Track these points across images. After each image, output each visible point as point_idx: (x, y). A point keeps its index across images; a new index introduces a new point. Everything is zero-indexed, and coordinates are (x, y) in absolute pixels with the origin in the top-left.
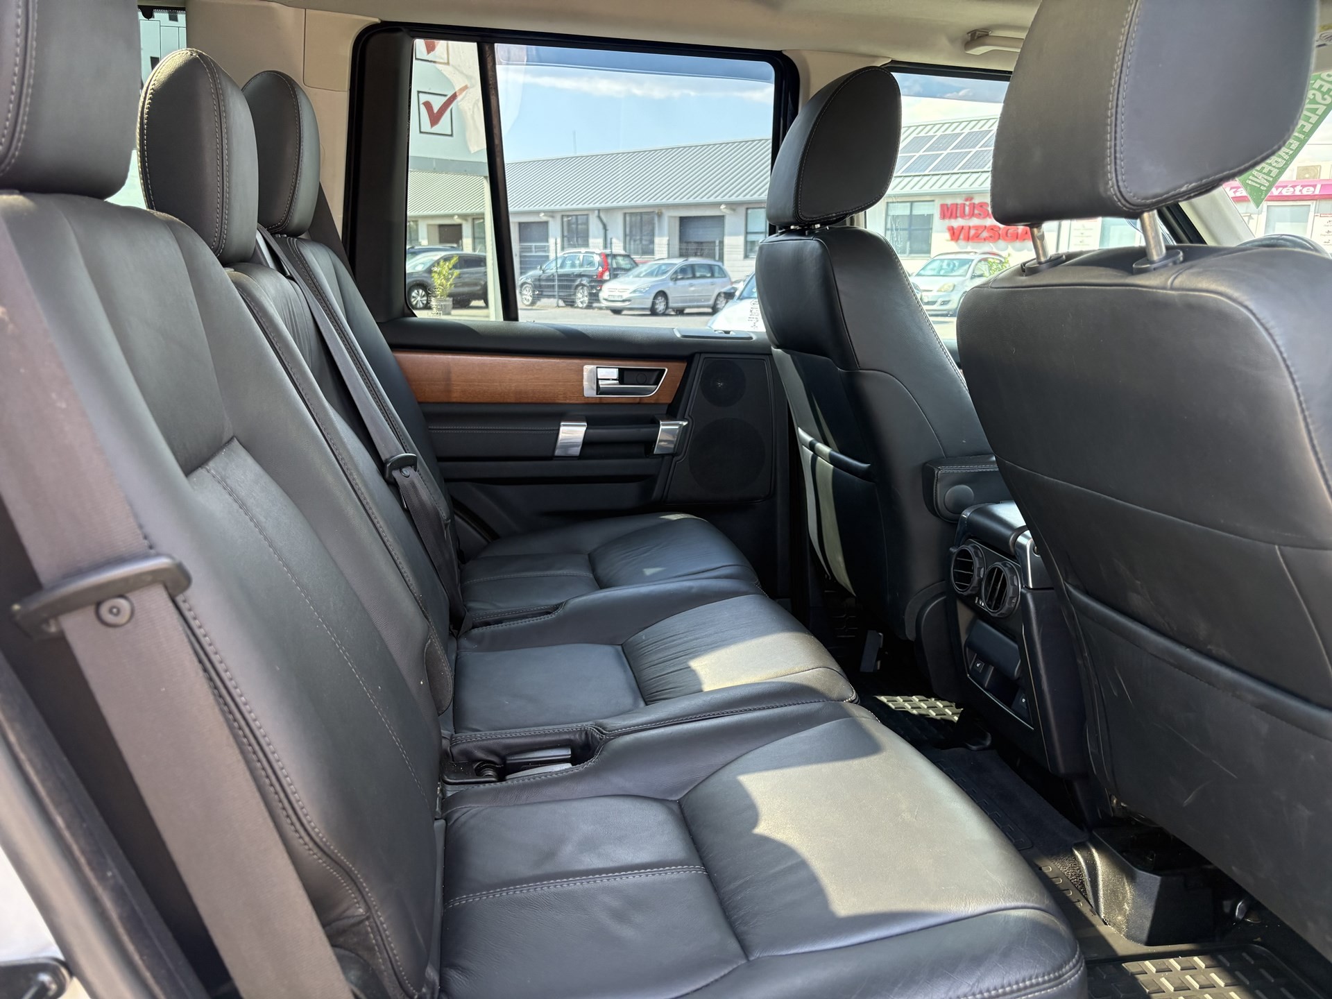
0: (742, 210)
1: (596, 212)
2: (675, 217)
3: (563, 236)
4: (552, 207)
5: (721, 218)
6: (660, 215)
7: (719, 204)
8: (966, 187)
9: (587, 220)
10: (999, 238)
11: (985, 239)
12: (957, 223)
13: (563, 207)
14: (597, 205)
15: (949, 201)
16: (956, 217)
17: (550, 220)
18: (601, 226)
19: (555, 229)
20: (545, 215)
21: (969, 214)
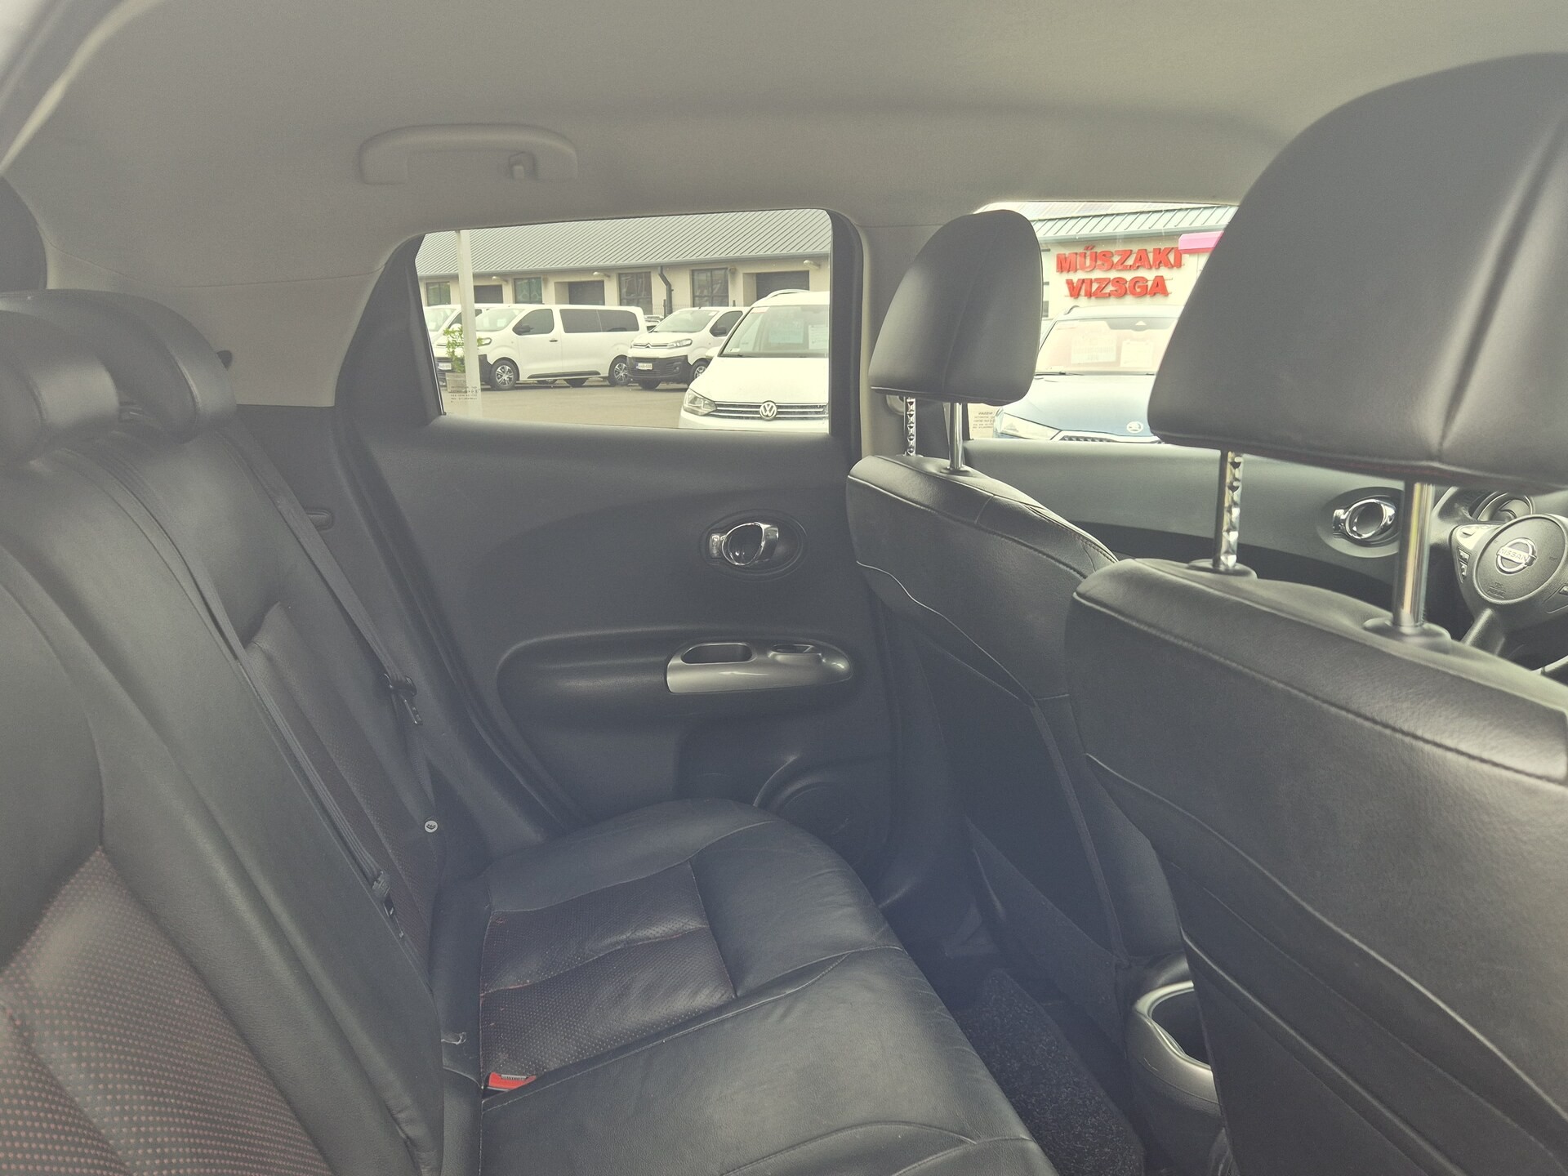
1: (659, 268)
2: (753, 274)
7: (800, 258)
8: (1086, 232)
9: (650, 278)
10: (1125, 293)
11: (1110, 295)
12: (1076, 277)
15: (1067, 252)
16: (1076, 270)
19: (611, 290)
20: (597, 276)
21: (1089, 267)
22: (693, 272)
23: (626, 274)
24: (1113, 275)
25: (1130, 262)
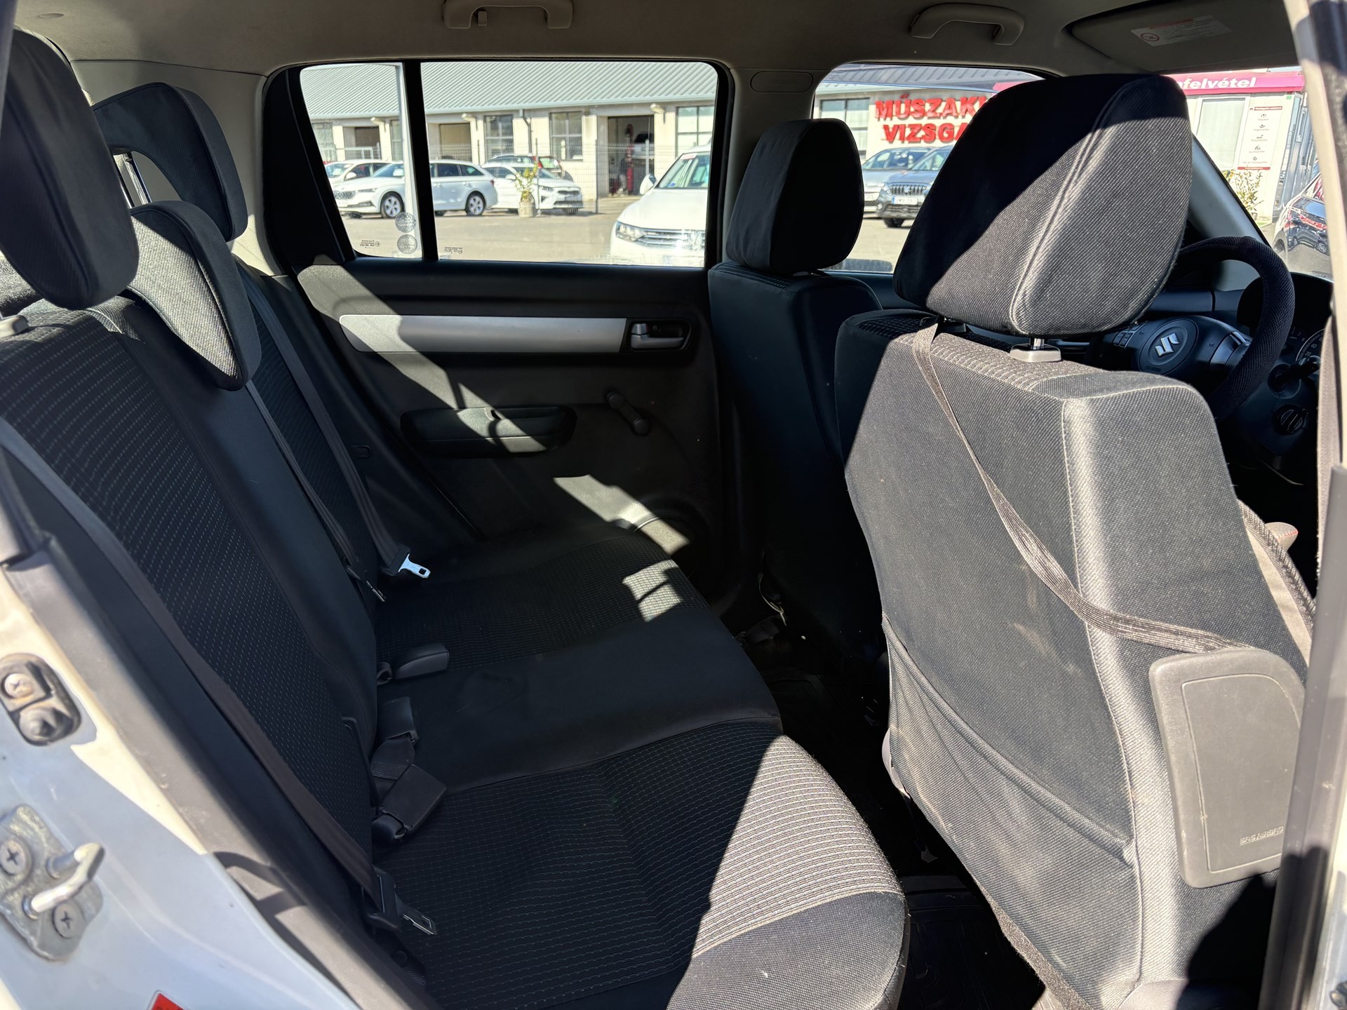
1: (521, 112)
2: (601, 117)
9: (511, 118)
10: (935, 138)
11: (923, 137)
16: (892, 116)
20: (467, 116)
21: (905, 113)
22: (551, 114)
23: (491, 116)
24: (924, 121)
25: (940, 110)
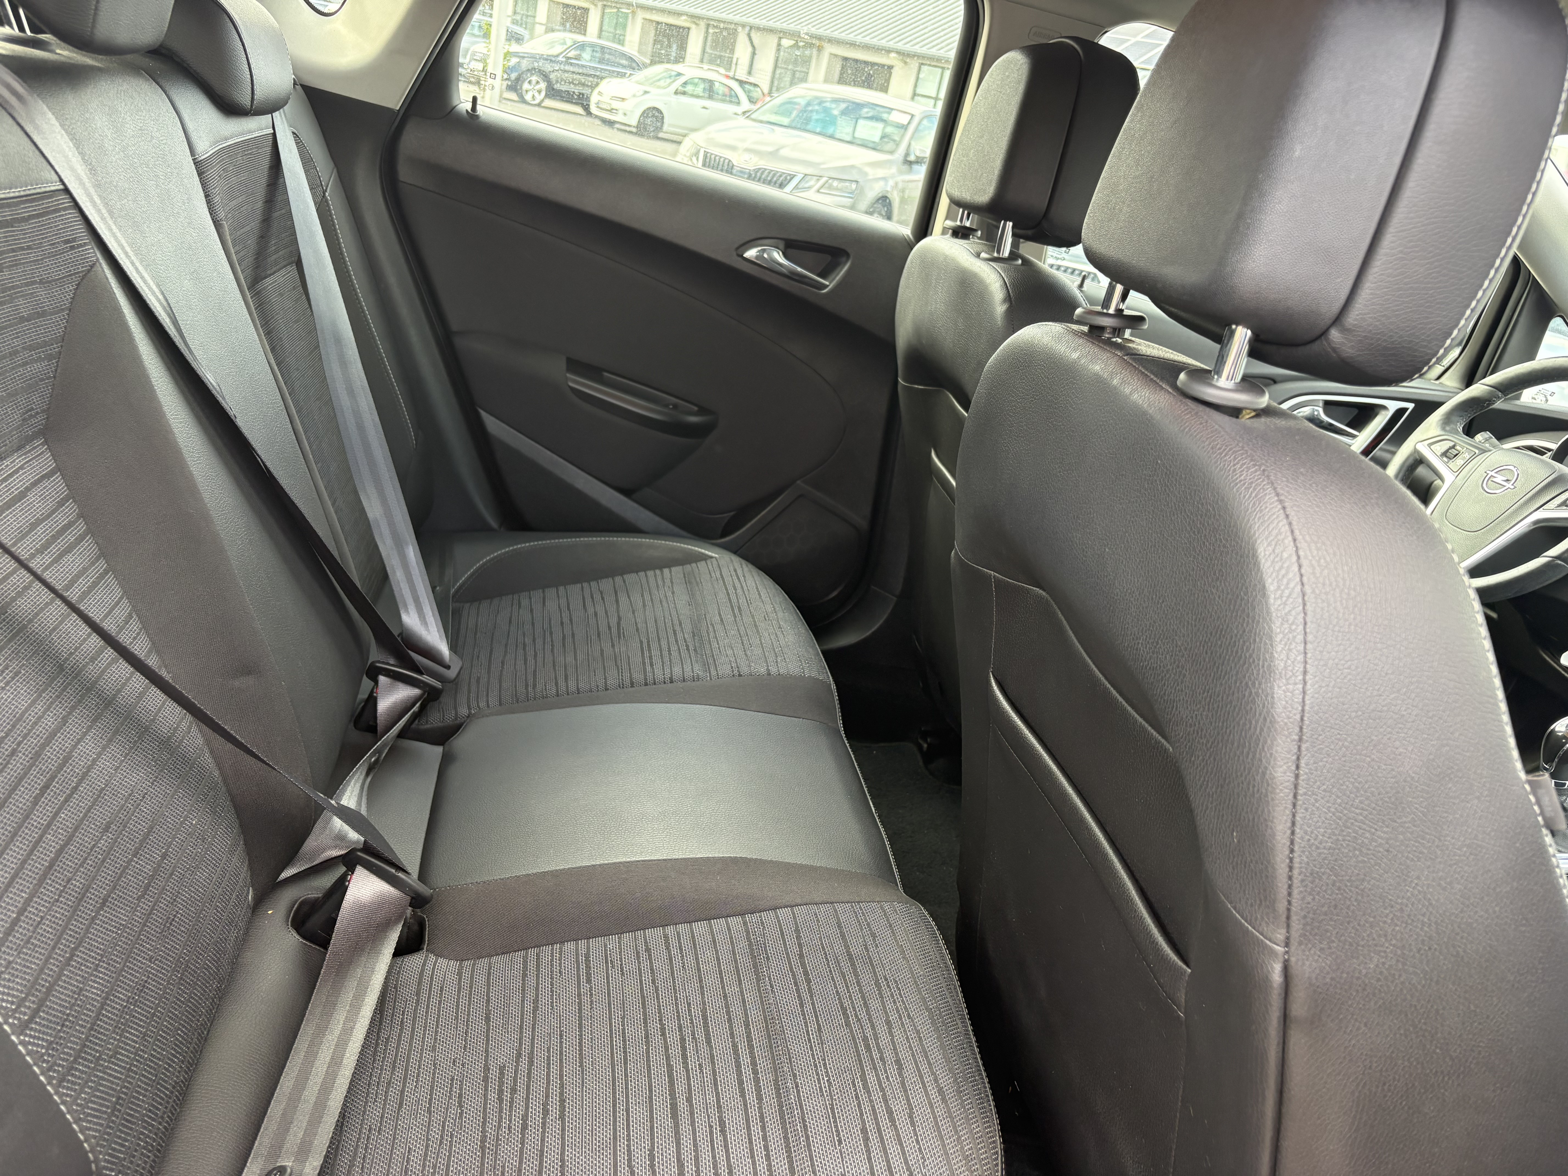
0: (914, 64)
3: (704, 51)
4: (698, 11)
5: (890, 67)
6: (820, 49)
13: (711, 14)
14: (751, 20)
17: (693, 26)
18: (750, 49)
